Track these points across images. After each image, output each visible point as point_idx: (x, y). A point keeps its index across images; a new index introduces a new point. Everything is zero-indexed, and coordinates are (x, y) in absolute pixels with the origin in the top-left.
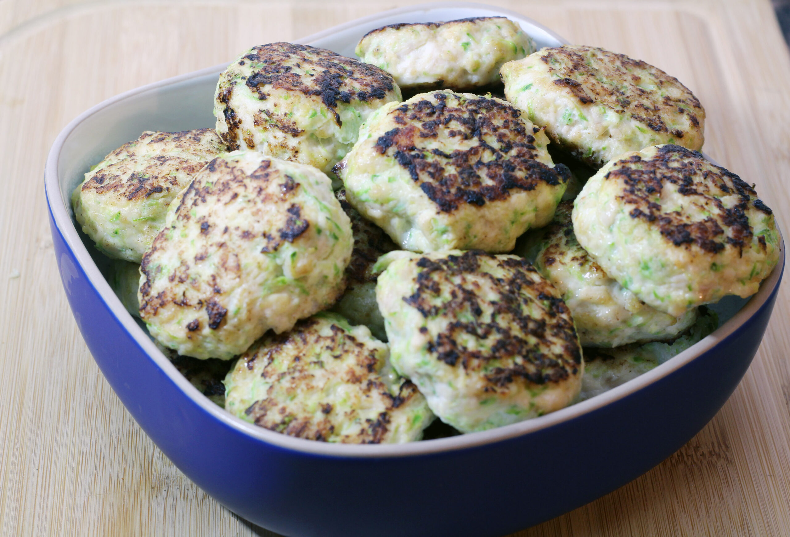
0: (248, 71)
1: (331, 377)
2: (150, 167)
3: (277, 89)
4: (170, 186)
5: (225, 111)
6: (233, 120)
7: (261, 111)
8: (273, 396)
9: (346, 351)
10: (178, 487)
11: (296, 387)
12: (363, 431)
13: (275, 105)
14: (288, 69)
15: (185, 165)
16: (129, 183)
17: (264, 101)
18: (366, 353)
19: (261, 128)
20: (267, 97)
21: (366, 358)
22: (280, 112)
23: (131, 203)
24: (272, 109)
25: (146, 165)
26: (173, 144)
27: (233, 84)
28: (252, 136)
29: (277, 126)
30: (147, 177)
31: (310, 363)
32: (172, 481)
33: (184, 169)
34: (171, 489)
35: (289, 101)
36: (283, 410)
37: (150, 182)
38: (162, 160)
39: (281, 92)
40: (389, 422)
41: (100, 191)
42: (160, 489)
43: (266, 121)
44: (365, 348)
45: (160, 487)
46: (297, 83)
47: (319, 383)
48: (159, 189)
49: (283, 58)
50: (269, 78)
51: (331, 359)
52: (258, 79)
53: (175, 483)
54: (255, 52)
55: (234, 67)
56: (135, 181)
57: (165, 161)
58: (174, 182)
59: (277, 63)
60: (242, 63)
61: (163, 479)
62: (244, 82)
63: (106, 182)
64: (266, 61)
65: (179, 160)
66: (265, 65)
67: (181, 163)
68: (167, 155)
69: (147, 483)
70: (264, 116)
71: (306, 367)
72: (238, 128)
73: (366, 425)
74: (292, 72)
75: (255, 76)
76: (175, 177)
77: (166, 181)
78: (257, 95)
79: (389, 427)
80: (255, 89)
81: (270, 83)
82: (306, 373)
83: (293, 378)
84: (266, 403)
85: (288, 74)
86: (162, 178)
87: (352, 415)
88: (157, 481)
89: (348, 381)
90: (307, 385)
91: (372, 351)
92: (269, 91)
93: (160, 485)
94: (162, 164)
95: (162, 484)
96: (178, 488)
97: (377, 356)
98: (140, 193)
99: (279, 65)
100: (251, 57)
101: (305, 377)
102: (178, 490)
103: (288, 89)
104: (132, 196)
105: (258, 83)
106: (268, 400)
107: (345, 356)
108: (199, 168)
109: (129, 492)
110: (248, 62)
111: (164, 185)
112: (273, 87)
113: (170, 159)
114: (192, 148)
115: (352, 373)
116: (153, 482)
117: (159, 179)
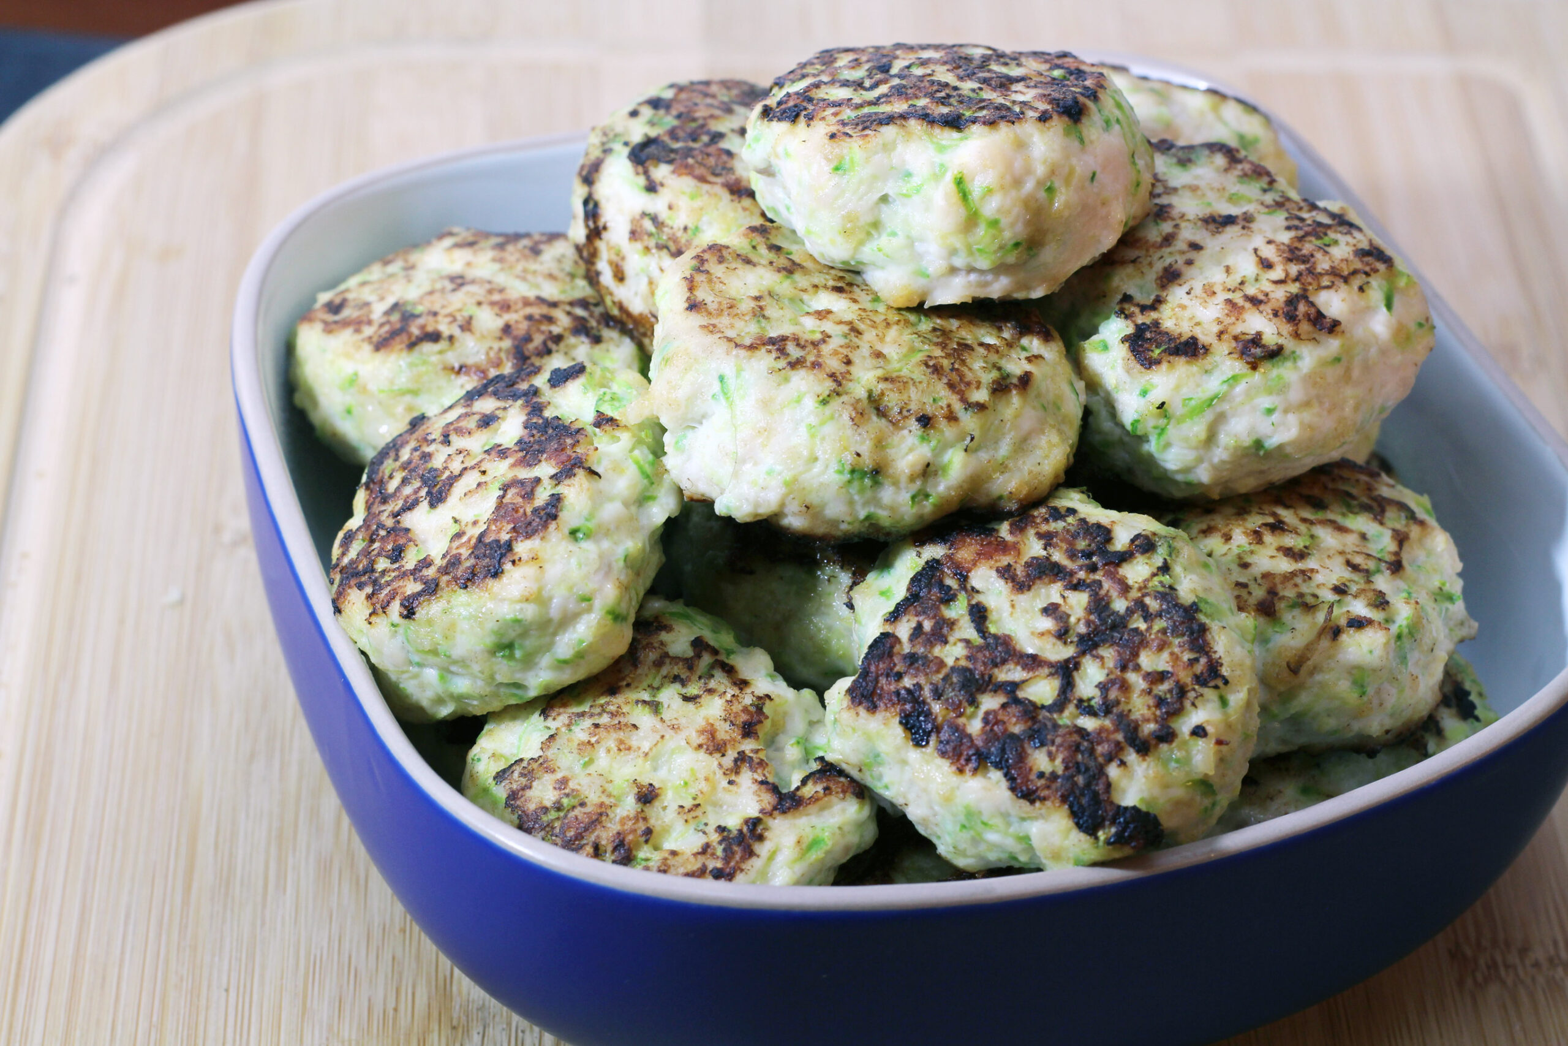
0: (638, 131)
1: (669, 734)
2: (431, 293)
3: (680, 175)
4: (456, 331)
5: (586, 202)
6: (595, 222)
7: (644, 214)
8: (550, 753)
9: (710, 691)
10: (505, 1026)
11: (598, 742)
12: (705, 849)
13: (670, 208)
14: (717, 137)
15: (496, 297)
16: (384, 320)
17: (653, 195)
18: (748, 700)
19: (639, 246)
20: (659, 188)
21: (745, 710)
22: (677, 221)
23: (380, 356)
24: (664, 215)
25: (427, 288)
26: (490, 254)
27: (607, 151)
28: (623, 259)
29: (667, 248)
30: (419, 309)
31: (637, 702)
32: (492, 1014)
33: (493, 304)
34: (490, 1031)
35: (698, 203)
36: (563, 782)
37: (421, 321)
38: (458, 281)
39: (686, 183)
40: (761, 838)
41: (329, 328)
42: (468, 1031)
43: (650, 235)
44: (748, 691)
45: (468, 1026)
46: (724, 168)
47: (643, 740)
48: (434, 337)
49: (717, 112)
50: (672, 151)
51: (679, 701)
52: (652, 150)
53: (497, 1019)
54: (669, 94)
55: (618, 120)
56: (395, 317)
57: (462, 285)
58: (467, 326)
59: (701, 122)
60: (634, 114)
61: (475, 1011)
62: (626, 151)
63: (346, 313)
64: (679, 116)
65: (488, 286)
66: (675, 123)
67: (490, 292)
68: (471, 274)
69: (443, 1018)
70: (648, 225)
71: (625, 709)
72: (601, 239)
73: (715, 837)
74: (724, 145)
75: (649, 142)
76: (471, 318)
77: (451, 323)
78: (642, 181)
79: (758, 848)
80: (640, 169)
81: (670, 162)
82: (623, 720)
83: (597, 726)
84: (535, 765)
85: (712, 149)
86: (446, 316)
87: (692, 811)
88: (462, 1015)
89: (700, 746)
90: (621, 742)
91: (759, 698)
92: (664, 177)
93: (468, 1022)
94: (454, 290)
95: (472, 1020)
96: (503, 1029)
97: (767, 709)
98: (398, 339)
99: (703, 126)
100: (656, 103)
101: (619, 727)
102: (504, 1033)
103: (702, 179)
104: (381, 345)
105: (648, 158)
106: (541, 760)
107: (706, 699)
108: (520, 305)
109: (408, 1035)
110: (647, 112)
111: (445, 328)
112: (674, 172)
113: (473, 282)
114: (519, 267)
115: (710, 732)
116: (455, 1015)
117: (440, 318)
